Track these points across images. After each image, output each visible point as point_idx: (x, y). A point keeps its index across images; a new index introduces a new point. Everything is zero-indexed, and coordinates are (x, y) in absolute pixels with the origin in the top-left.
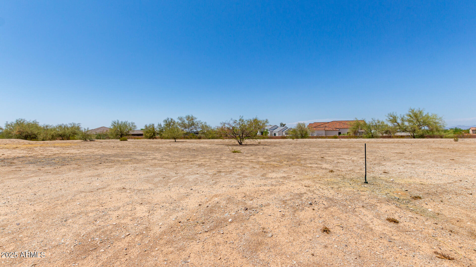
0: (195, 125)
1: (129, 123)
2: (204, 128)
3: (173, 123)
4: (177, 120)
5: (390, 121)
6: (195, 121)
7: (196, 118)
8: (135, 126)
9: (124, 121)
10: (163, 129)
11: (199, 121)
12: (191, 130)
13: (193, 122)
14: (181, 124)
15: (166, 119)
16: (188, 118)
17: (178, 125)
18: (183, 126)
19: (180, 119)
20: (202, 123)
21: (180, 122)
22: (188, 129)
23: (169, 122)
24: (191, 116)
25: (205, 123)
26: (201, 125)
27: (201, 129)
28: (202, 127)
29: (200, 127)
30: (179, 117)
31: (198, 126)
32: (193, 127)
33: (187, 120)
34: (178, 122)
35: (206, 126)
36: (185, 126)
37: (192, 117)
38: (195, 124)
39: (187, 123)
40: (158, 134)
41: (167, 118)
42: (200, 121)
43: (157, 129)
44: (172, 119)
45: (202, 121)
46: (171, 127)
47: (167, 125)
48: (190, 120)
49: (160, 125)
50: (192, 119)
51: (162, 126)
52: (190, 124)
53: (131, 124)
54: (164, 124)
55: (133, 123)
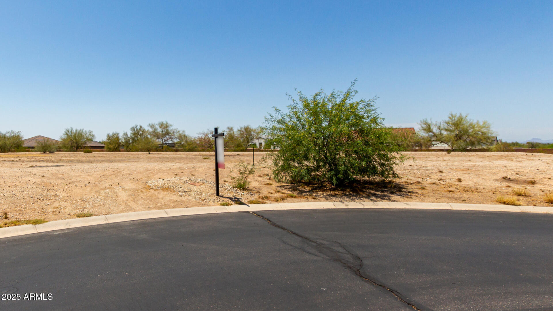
0: (170, 135)
1: (86, 132)
2: (182, 138)
3: (143, 132)
4: (147, 128)
6: (170, 129)
7: (171, 126)
8: (93, 136)
9: (79, 129)
10: (129, 140)
11: (175, 129)
12: (165, 140)
13: (168, 130)
14: (152, 133)
15: (134, 127)
16: (161, 125)
17: (149, 134)
18: (155, 136)
19: (152, 126)
20: (179, 132)
21: (151, 130)
22: (161, 139)
23: (137, 130)
24: (165, 122)
25: (184, 131)
26: (177, 134)
27: (178, 140)
28: (181, 137)
29: (176, 137)
30: (149, 124)
31: (174, 135)
32: (167, 137)
33: (160, 127)
34: (148, 131)
35: (185, 136)
36: (156, 135)
37: (167, 123)
38: (171, 133)
39: (160, 132)
40: (123, 145)
41: (135, 125)
42: (177, 129)
43: (122, 140)
44: (141, 127)
45: (179, 129)
46: (139, 137)
47: (134, 134)
48: (164, 128)
49: (126, 134)
50: (167, 127)
51: (129, 135)
52: (164, 132)
53: (88, 132)
54: (132, 133)
55: (90, 132)
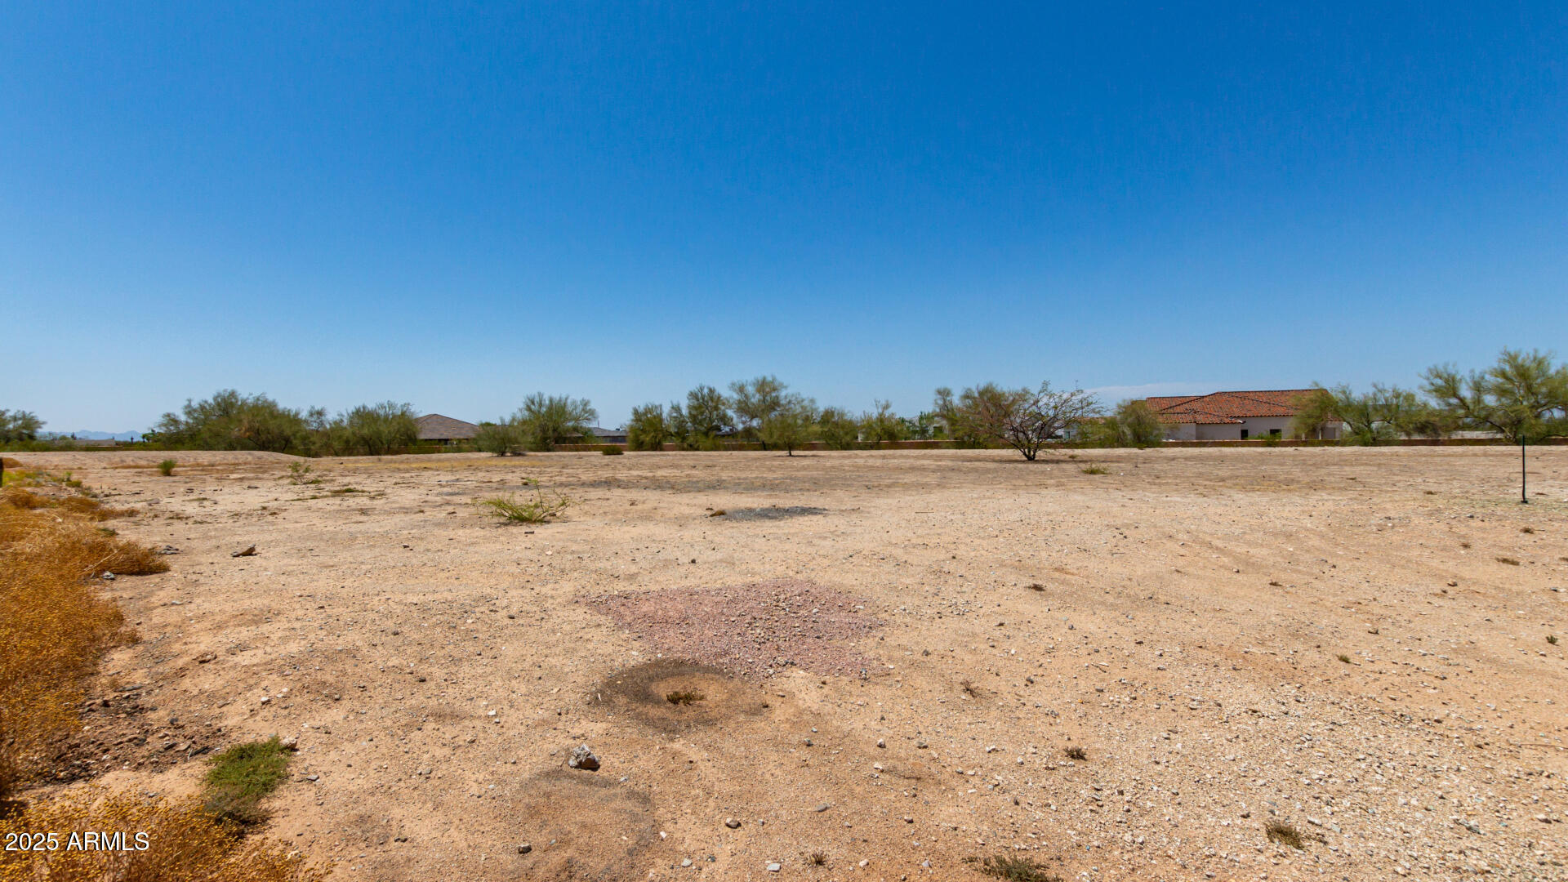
0: (782, 408)
3: (715, 402)
4: (726, 393)
5: (1436, 391)
6: (782, 395)
7: (784, 387)
10: (684, 421)
11: (793, 395)
13: (776, 397)
14: (741, 405)
16: (760, 386)
17: (730, 407)
18: (744, 411)
21: (734, 397)
22: (760, 420)
23: (702, 398)
24: (769, 379)
31: (790, 409)
32: (774, 412)
33: (758, 391)
34: (729, 399)
37: (774, 381)
38: (782, 405)
39: (759, 403)
40: (673, 435)
43: (668, 421)
44: (712, 391)
47: (698, 407)
48: (767, 393)
49: (677, 408)
50: (775, 389)
51: (684, 411)
52: (767, 403)
55: (586, 404)
